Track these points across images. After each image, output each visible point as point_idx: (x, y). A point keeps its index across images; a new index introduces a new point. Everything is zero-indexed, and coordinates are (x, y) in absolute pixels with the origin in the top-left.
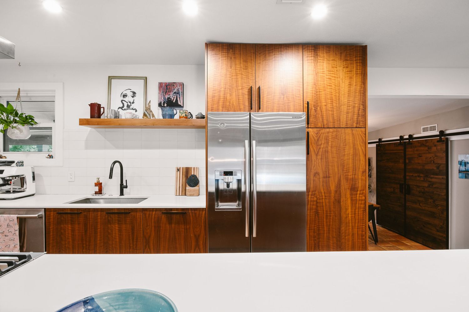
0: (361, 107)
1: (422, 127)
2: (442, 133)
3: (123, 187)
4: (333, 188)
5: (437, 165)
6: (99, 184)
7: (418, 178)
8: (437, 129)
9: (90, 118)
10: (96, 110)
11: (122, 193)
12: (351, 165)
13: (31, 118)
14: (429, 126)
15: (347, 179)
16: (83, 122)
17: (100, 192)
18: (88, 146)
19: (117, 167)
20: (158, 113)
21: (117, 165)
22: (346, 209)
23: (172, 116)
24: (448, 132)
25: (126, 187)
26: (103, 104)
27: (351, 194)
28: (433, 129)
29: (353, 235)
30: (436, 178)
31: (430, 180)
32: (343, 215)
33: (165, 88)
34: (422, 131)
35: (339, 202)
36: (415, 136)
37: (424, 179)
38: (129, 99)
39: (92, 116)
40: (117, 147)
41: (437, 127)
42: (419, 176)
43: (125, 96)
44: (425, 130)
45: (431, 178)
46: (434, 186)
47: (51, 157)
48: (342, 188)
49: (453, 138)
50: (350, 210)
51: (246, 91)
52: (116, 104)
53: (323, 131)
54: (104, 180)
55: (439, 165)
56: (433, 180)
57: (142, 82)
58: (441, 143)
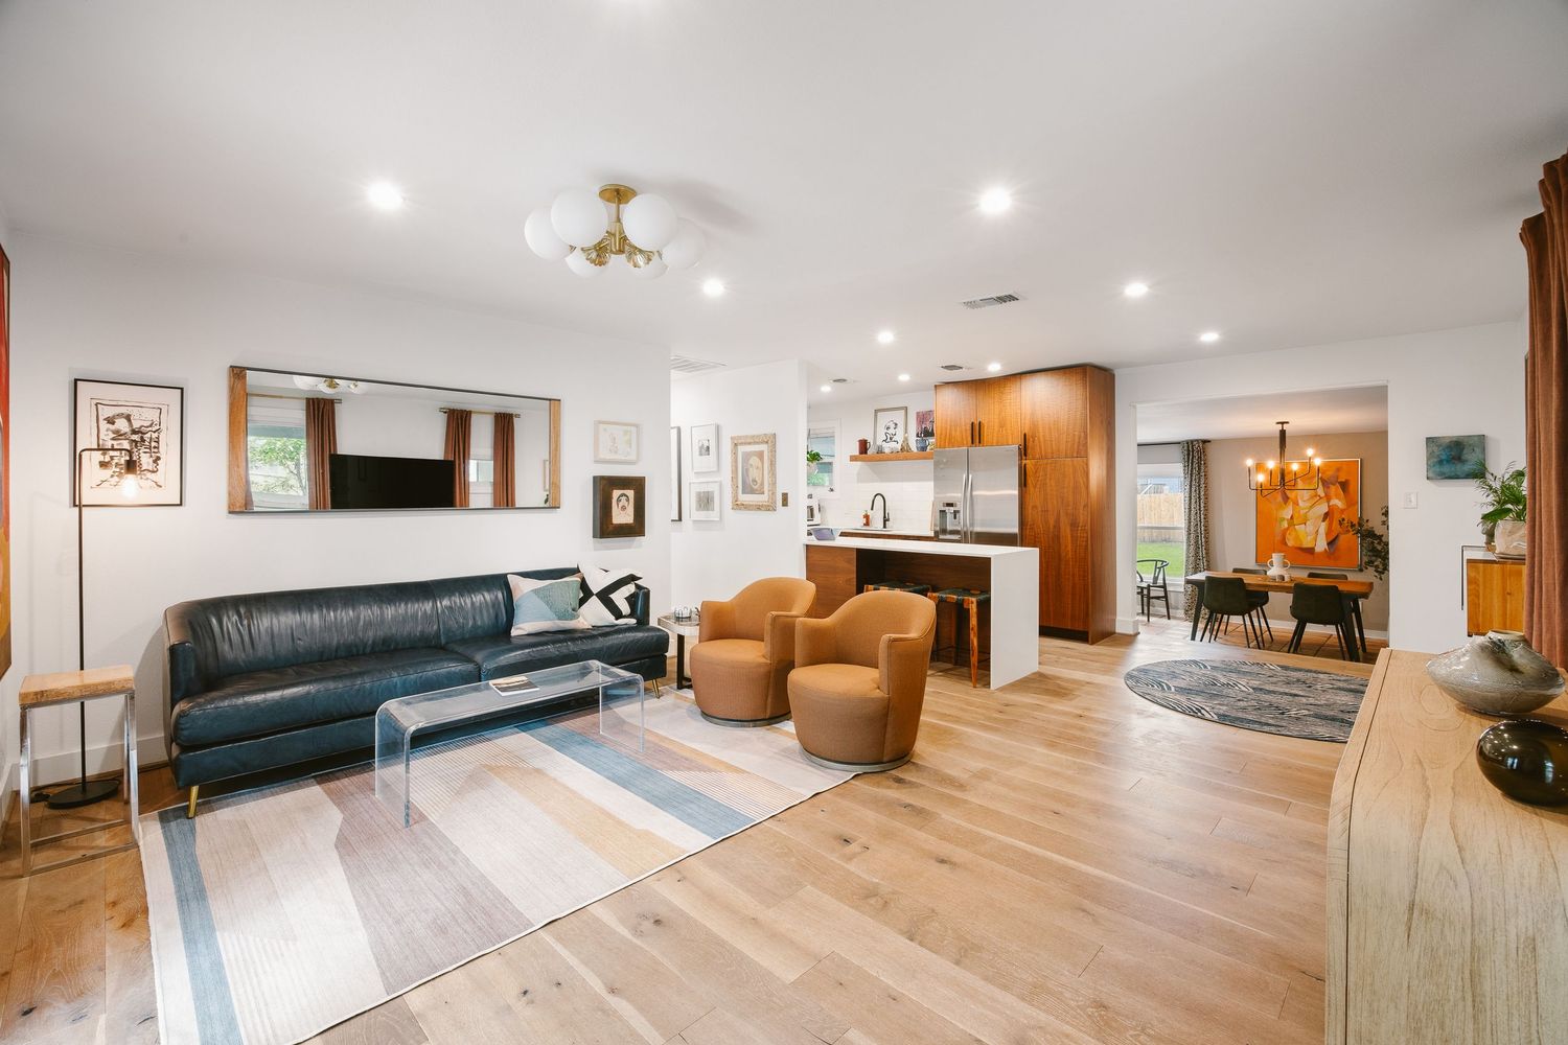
0: (1082, 434)
3: (886, 520)
4: (1052, 522)
6: (867, 517)
9: (858, 453)
10: (864, 446)
11: (885, 527)
12: (1071, 499)
13: (818, 455)
15: (1067, 514)
16: (853, 459)
17: (867, 524)
18: (860, 480)
19: (879, 499)
20: (913, 447)
21: (879, 497)
22: (1066, 547)
23: (924, 449)
25: (888, 520)
26: (870, 440)
27: (1071, 530)
29: (1073, 575)
32: (1063, 554)
33: (923, 417)
35: (1058, 538)
38: (891, 431)
39: (861, 453)
40: (883, 480)
43: (888, 428)
47: (832, 490)
48: (1062, 525)
50: (1069, 548)
51: (969, 427)
52: (881, 437)
53: (1041, 462)
54: (870, 513)
57: (903, 411)
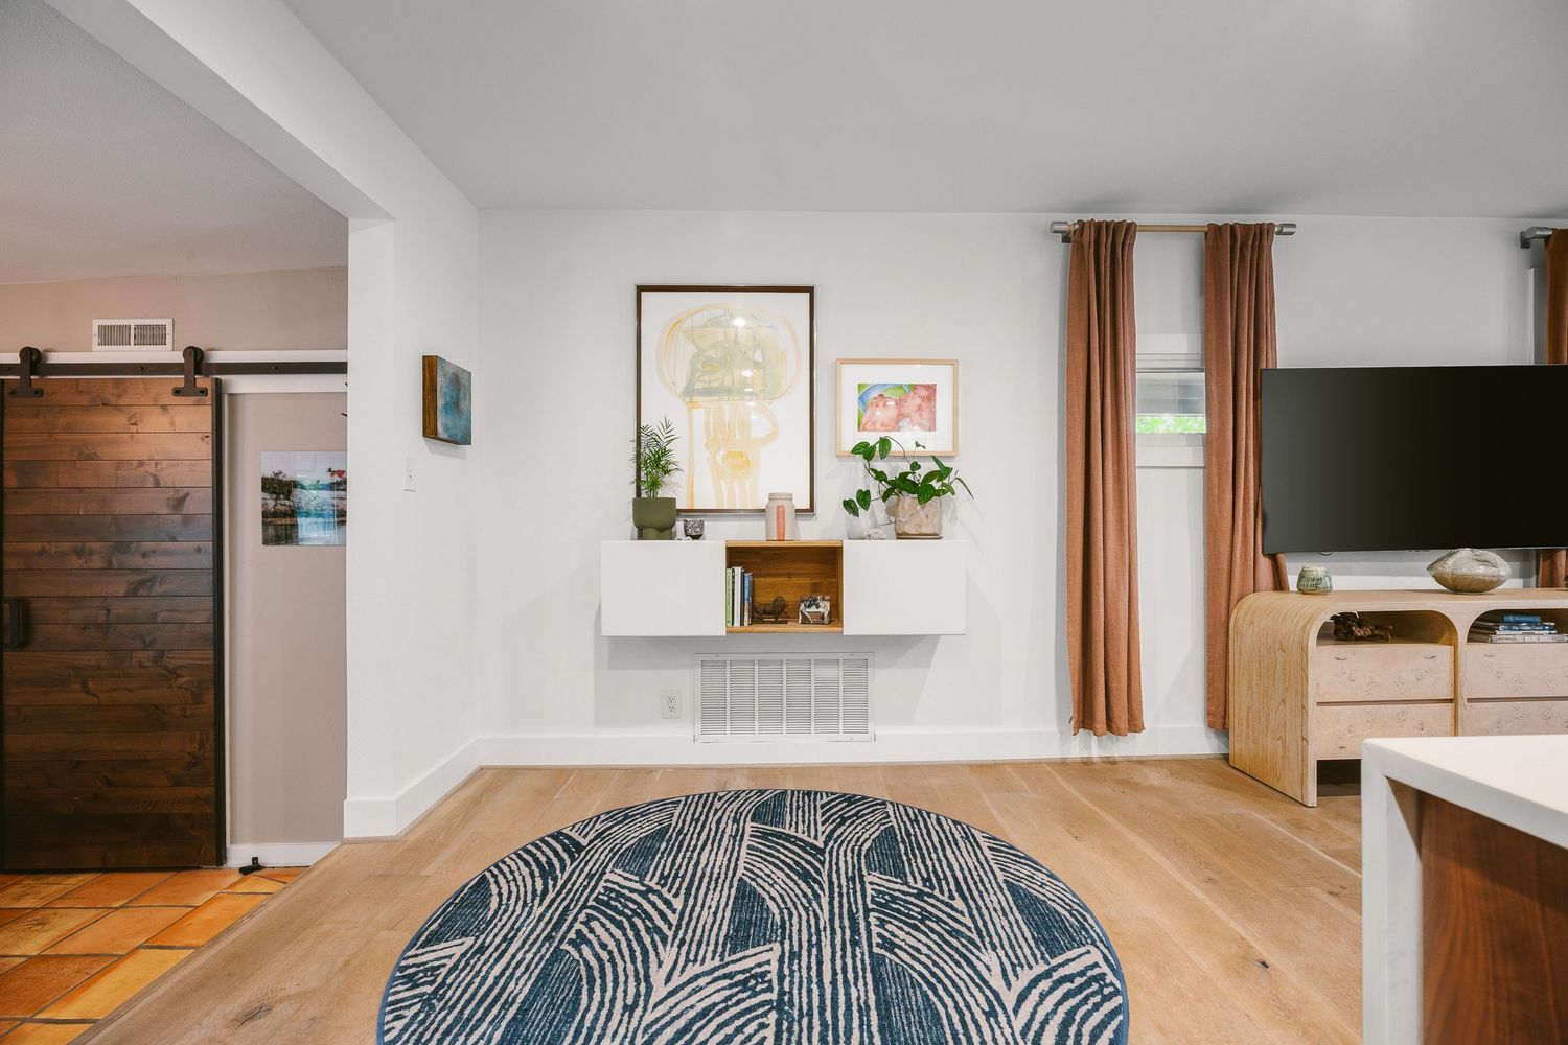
1: (96, 323)
2: (197, 360)
5: (171, 494)
7: (75, 562)
8: (169, 339)
14: (133, 322)
24: (219, 357)
28: (155, 336)
30: (166, 553)
31: (137, 562)
34: (96, 340)
36: (55, 358)
37: (110, 562)
41: (169, 330)
42: (79, 553)
44: (109, 336)
45: (144, 555)
46: (158, 589)
49: (240, 384)
55: (181, 494)
56: (158, 562)
58: (192, 399)
